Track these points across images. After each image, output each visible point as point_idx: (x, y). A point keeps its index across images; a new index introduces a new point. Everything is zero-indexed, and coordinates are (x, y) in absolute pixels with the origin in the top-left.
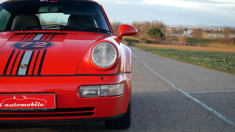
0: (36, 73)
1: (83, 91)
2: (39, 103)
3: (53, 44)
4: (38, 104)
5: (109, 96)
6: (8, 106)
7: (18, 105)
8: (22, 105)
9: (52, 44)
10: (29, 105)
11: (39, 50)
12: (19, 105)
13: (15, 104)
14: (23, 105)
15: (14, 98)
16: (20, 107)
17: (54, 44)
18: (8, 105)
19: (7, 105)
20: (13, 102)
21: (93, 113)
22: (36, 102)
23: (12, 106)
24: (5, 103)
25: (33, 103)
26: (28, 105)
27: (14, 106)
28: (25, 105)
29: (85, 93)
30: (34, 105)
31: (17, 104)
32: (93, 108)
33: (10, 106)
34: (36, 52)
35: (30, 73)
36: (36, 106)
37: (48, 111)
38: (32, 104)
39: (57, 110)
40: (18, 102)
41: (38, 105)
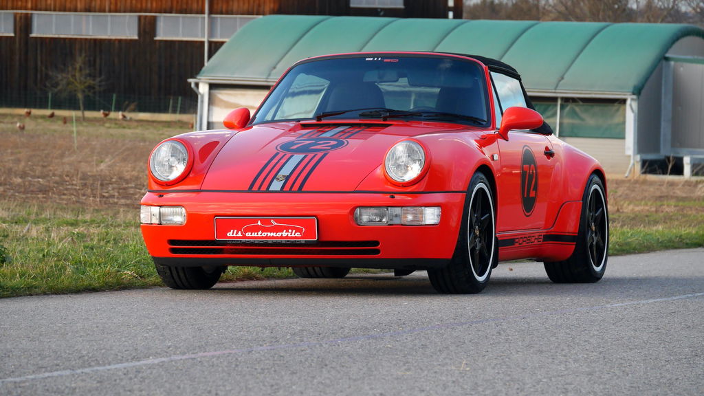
0: (296, 188)
1: (361, 215)
2: (294, 231)
3: (346, 143)
4: (292, 232)
5: (402, 225)
6: (250, 235)
7: (264, 234)
8: (269, 234)
9: (344, 143)
10: (279, 234)
11: (315, 153)
12: (266, 234)
13: (260, 233)
14: (272, 234)
15: (259, 223)
16: (267, 237)
17: (348, 142)
18: (250, 233)
19: (248, 234)
20: (257, 229)
21: (377, 252)
22: (290, 231)
23: (256, 235)
24: (246, 231)
25: (285, 231)
26: (277, 235)
27: (259, 235)
28: (274, 234)
29: (365, 218)
30: (286, 234)
31: (262, 232)
32: (376, 243)
33: (253, 235)
34: (311, 155)
35: (287, 188)
36: (289, 235)
37: (307, 244)
38: (284, 234)
39: (320, 243)
40: (264, 230)
41: (293, 235)
